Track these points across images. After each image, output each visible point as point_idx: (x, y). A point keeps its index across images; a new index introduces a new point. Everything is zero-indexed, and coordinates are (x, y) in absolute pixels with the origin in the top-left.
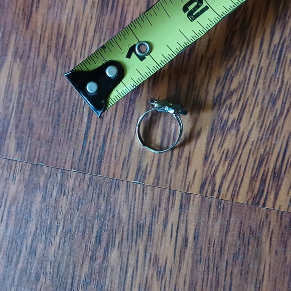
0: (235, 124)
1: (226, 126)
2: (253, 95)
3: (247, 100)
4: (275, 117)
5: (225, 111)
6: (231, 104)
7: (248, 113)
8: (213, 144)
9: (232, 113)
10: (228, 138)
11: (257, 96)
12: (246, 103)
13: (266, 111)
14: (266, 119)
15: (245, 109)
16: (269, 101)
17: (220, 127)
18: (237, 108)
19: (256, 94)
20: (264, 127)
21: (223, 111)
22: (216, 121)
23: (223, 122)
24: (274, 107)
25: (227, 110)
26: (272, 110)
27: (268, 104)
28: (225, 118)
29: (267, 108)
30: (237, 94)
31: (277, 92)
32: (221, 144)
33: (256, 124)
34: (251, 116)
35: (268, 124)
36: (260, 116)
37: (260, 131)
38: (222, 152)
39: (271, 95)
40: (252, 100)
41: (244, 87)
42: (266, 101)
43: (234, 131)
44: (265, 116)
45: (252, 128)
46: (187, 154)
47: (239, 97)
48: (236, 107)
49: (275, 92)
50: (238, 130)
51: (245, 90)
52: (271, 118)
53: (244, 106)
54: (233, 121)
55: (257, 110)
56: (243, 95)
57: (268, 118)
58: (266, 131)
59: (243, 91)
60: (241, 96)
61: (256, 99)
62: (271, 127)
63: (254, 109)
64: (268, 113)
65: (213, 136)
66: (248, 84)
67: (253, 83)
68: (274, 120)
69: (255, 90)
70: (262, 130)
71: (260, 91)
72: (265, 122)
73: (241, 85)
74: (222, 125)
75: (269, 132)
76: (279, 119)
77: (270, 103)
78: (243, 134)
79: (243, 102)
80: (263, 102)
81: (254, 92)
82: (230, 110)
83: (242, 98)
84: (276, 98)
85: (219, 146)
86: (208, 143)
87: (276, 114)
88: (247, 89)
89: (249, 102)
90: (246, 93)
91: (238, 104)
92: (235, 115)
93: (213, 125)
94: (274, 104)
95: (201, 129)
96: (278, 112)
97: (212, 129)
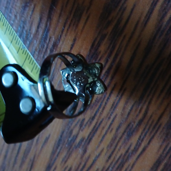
0: (83, 143)
1: (74, 142)
2: (109, 118)
3: (101, 122)
4: (127, 151)
5: (76, 125)
6: (84, 120)
7: (99, 136)
8: (58, 156)
9: (82, 131)
10: (74, 155)
11: (113, 121)
12: (100, 124)
13: (119, 141)
14: (117, 150)
15: (96, 130)
16: (125, 131)
17: (68, 141)
18: (89, 126)
19: (112, 118)
20: (112, 158)
21: (74, 124)
22: (65, 133)
23: (72, 136)
24: (128, 140)
25: (78, 126)
26: (125, 143)
27: (123, 134)
28: (75, 132)
29: (121, 138)
30: (92, 111)
31: (136, 124)
32: (66, 159)
33: (105, 151)
34: (102, 141)
35: (118, 157)
36: (111, 145)
37: (107, 161)
38: (64, 167)
39: (129, 125)
40: (107, 123)
41: (101, 105)
42: (122, 130)
43: (80, 151)
44: (116, 146)
45: (100, 155)
46: (32, 156)
47: (93, 115)
48: (87, 126)
49: (134, 122)
50: (85, 151)
51: (101, 110)
52: (123, 151)
53: (97, 126)
54: (82, 140)
55: (109, 137)
56: (98, 115)
57: (119, 150)
58: (114, 163)
59: (98, 109)
60: (95, 115)
61: (111, 124)
62: (120, 161)
63: (106, 134)
64: (120, 144)
65: (59, 148)
66: (106, 103)
67: (112, 104)
68: (125, 155)
69: (112, 113)
70: (110, 161)
71: (118, 117)
72: (115, 153)
73: (98, 102)
74: (70, 139)
75: (116, 166)
76: (131, 156)
77: (126, 134)
78: (89, 157)
79: (97, 123)
80: (117, 130)
81: (111, 115)
82: (81, 126)
83: (96, 118)
84: (133, 131)
85: (63, 160)
86: (53, 153)
87: (129, 149)
88: (103, 109)
89: (103, 125)
90: (101, 114)
91: (91, 123)
92: (85, 133)
93: (61, 136)
94: (130, 136)
95: (49, 136)
96: (132, 148)
97: (60, 140)
